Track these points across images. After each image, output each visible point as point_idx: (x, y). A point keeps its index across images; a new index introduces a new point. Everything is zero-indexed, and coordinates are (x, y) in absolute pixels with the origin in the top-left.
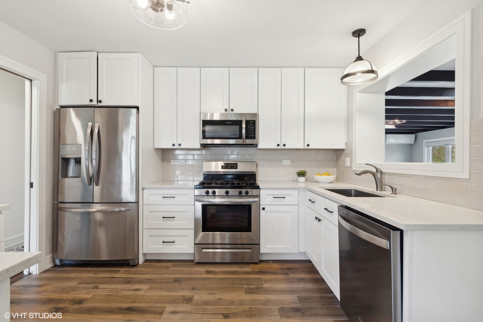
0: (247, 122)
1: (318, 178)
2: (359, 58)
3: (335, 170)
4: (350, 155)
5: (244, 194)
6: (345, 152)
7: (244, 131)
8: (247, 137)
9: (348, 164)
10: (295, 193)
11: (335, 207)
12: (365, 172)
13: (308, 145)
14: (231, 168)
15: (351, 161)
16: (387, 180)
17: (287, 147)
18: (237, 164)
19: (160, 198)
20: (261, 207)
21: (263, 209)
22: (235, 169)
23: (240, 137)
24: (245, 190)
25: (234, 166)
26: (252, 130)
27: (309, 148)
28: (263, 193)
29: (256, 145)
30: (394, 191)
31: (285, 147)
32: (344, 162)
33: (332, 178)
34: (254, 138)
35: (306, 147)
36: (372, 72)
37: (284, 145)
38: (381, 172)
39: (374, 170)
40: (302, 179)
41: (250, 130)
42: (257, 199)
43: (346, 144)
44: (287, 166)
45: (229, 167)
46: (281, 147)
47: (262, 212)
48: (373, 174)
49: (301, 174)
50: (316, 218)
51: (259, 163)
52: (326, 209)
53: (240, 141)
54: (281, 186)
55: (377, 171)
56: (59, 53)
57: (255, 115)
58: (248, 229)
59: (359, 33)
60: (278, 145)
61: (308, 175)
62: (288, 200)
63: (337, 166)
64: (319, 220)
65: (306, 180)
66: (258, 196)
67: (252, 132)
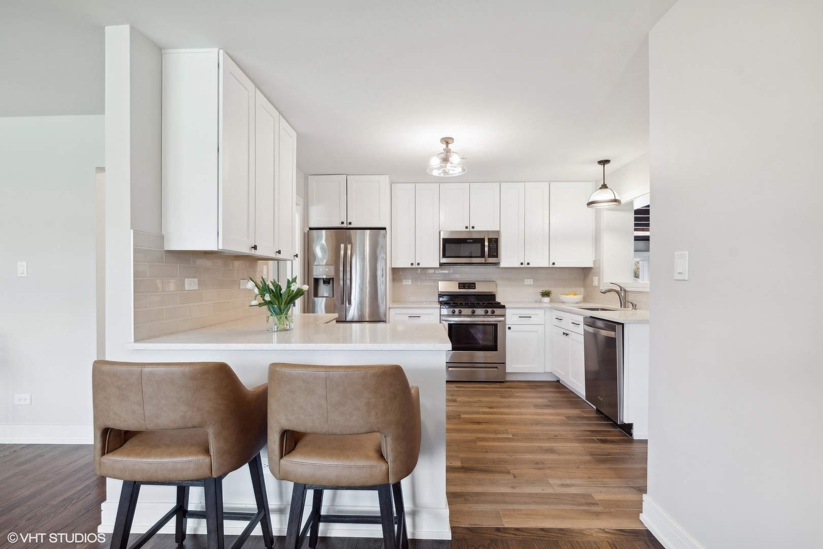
0: (490, 240)
1: (564, 298)
2: (604, 186)
3: (582, 289)
4: (598, 274)
5: (489, 313)
6: (593, 271)
7: (486, 249)
8: (489, 256)
9: (596, 283)
10: (541, 312)
11: (580, 320)
12: (610, 291)
13: (554, 264)
14: (469, 288)
15: (599, 280)
16: (631, 298)
17: (531, 266)
18: (475, 284)
19: (406, 318)
20: (507, 327)
21: (509, 328)
22: (473, 289)
23: (483, 256)
24: (491, 309)
25: (472, 285)
26: (494, 248)
27: (554, 266)
28: (508, 312)
29: (497, 264)
30: (634, 306)
31: (528, 266)
32: (592, 281)
33: (579, 297)
34: (497, 256)
35: (551, 266)
36: (615, 201)
37: (528, 264)
38: (625, 291)
39: (618, 289)
40: (546, 300)
41: (492, 248)
42: (502, 319)
43: (594, 262)
44: (530, 286)
45: (466, 287)
46: (525, 265)
47: (508, 331)
48: (617, 292)
49: (546, 294)
50: (564, 334)
51: (499, 282)
52: (573, 323)
53: (482, 260)
54: (527, 306)
55: (621, 290)
56: (309, 176)
57: (498, 232)
58: (494, 348)
59: (604, 162)
60: (522, 264)
61: (552, 295)
62: (534, 320)
63: (584, 286)
64: (567, 335)
65: (551, 301)
66: (504, 316)
67: (494, 250)
